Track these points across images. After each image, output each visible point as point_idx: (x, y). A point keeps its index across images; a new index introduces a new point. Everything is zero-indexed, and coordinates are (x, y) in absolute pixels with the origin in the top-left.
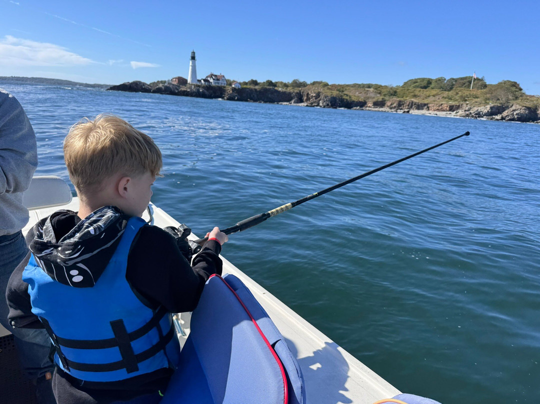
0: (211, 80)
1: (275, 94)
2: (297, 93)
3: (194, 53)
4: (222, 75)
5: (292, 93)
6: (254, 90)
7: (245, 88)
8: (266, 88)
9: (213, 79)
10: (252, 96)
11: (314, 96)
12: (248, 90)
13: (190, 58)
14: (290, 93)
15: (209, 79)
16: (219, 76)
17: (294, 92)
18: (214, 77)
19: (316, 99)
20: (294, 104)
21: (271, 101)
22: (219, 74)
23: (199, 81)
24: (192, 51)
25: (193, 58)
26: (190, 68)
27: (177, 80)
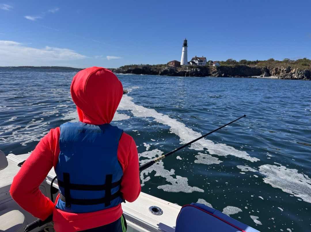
0: (197, 62)
1: (247, 70)
2: (265, 68)
3: (186, 41)
4: (204, 57)
5: (261, 69)
6: (230, 68)
7: (224, 66)
8: (239, 65)
9: (199, 61)
10: (229, 72)
11: (285, 70)
12: (226, 68)
13: (183, 45)
14: (259, 69)
15: (194, 61)
16: (201, 58)
17: (262, 68)
18: (199, 60)
19: (286, 73)
20: (265, 77)
21: (245, 75)
22: (202, 57)
23: (189, 63)
24: (185, 39)
25: (185, 45)
26: (183, 53)
27: (174, 63)
